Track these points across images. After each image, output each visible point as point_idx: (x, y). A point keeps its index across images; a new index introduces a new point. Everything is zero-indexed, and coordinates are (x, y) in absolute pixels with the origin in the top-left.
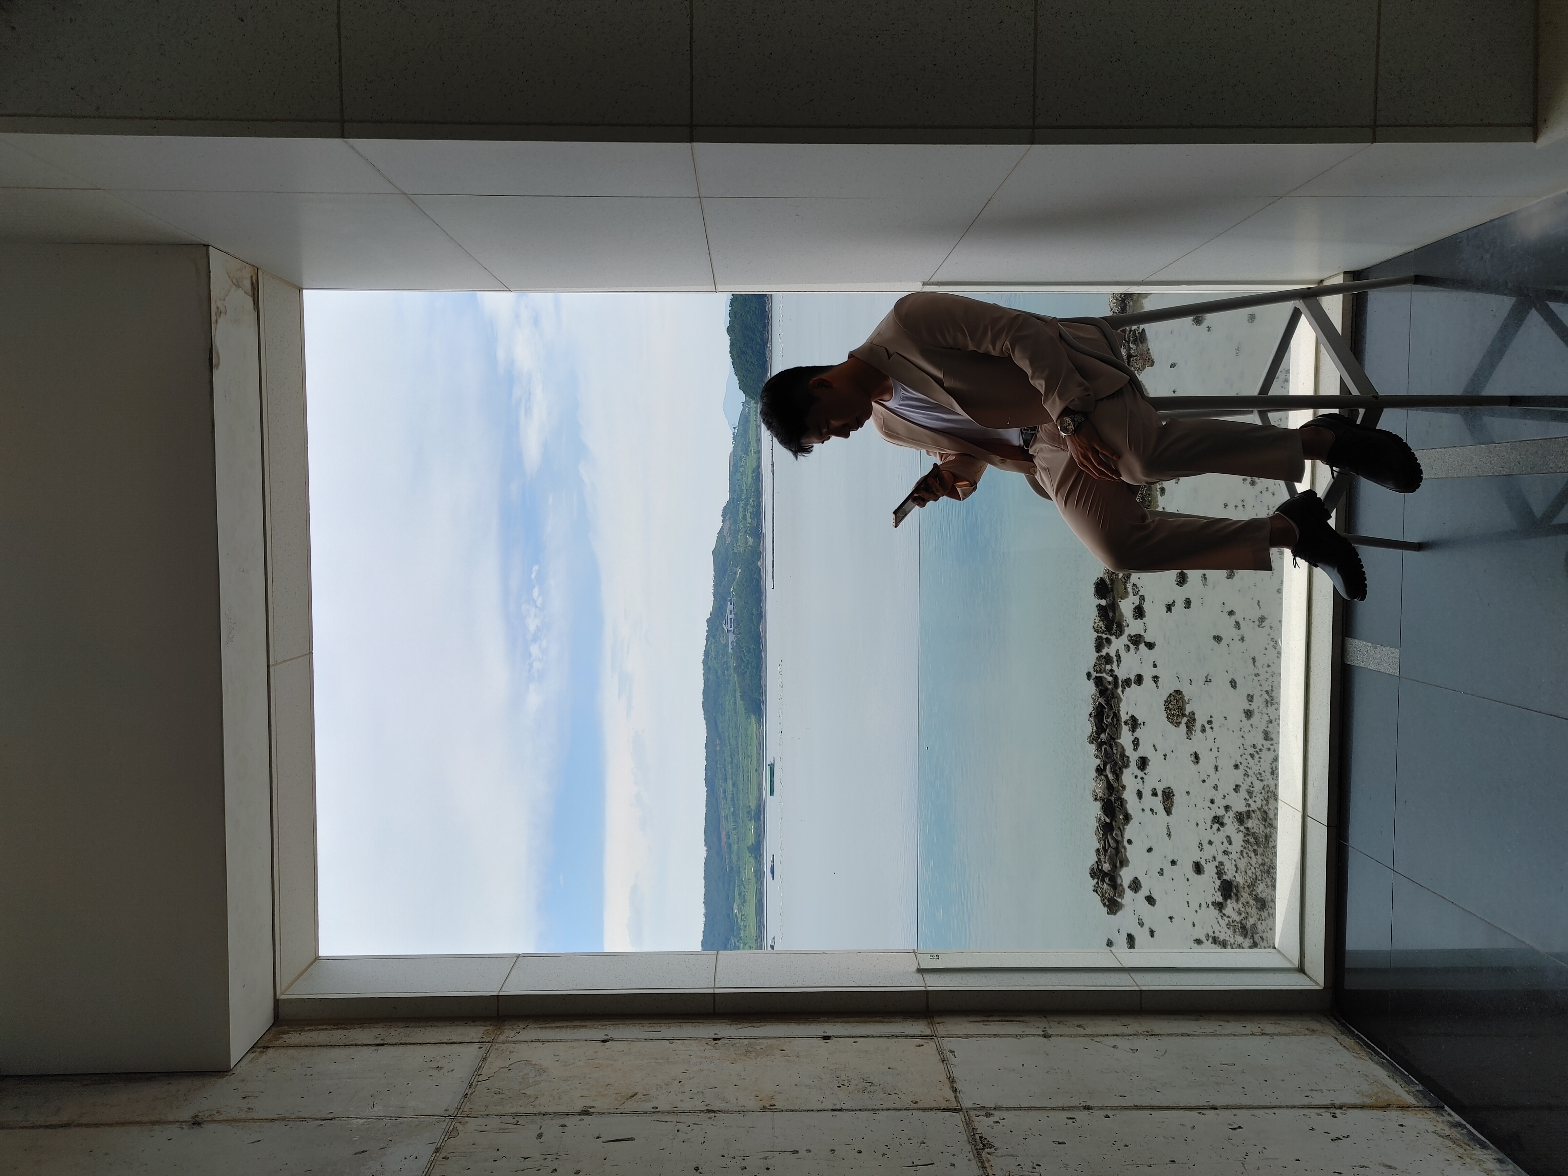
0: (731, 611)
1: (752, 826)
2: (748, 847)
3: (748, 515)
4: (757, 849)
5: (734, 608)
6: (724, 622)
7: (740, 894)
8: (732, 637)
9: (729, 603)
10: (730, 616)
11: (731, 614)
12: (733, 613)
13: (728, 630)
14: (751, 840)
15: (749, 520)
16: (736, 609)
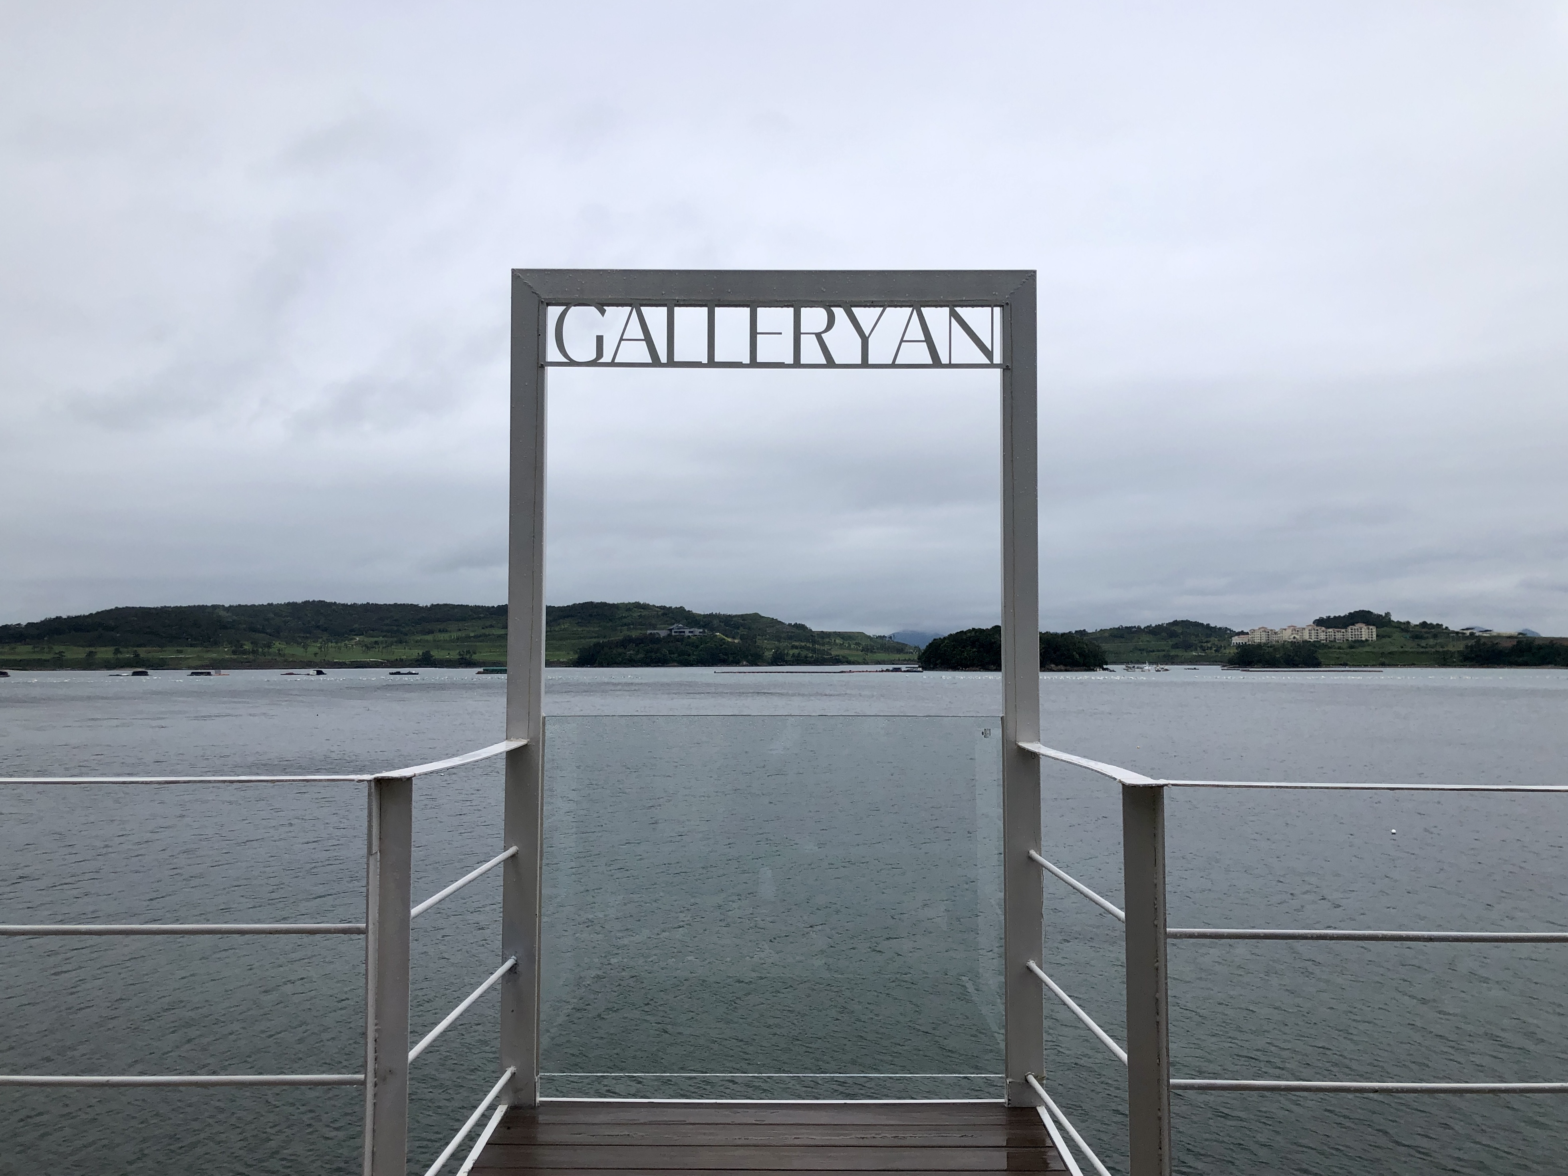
0: (692, 632)
1: (454, 655)
2: (428, 652)
3: (796, 651)
4: (426, 661)
6: (680, 625)
7: (376, 642)
8: (663, 633)
9: (701, 630)
10: (687, 631)
11: (690, 632)
12: (690, 634)
14: (436, 654)
16: (694, 638)
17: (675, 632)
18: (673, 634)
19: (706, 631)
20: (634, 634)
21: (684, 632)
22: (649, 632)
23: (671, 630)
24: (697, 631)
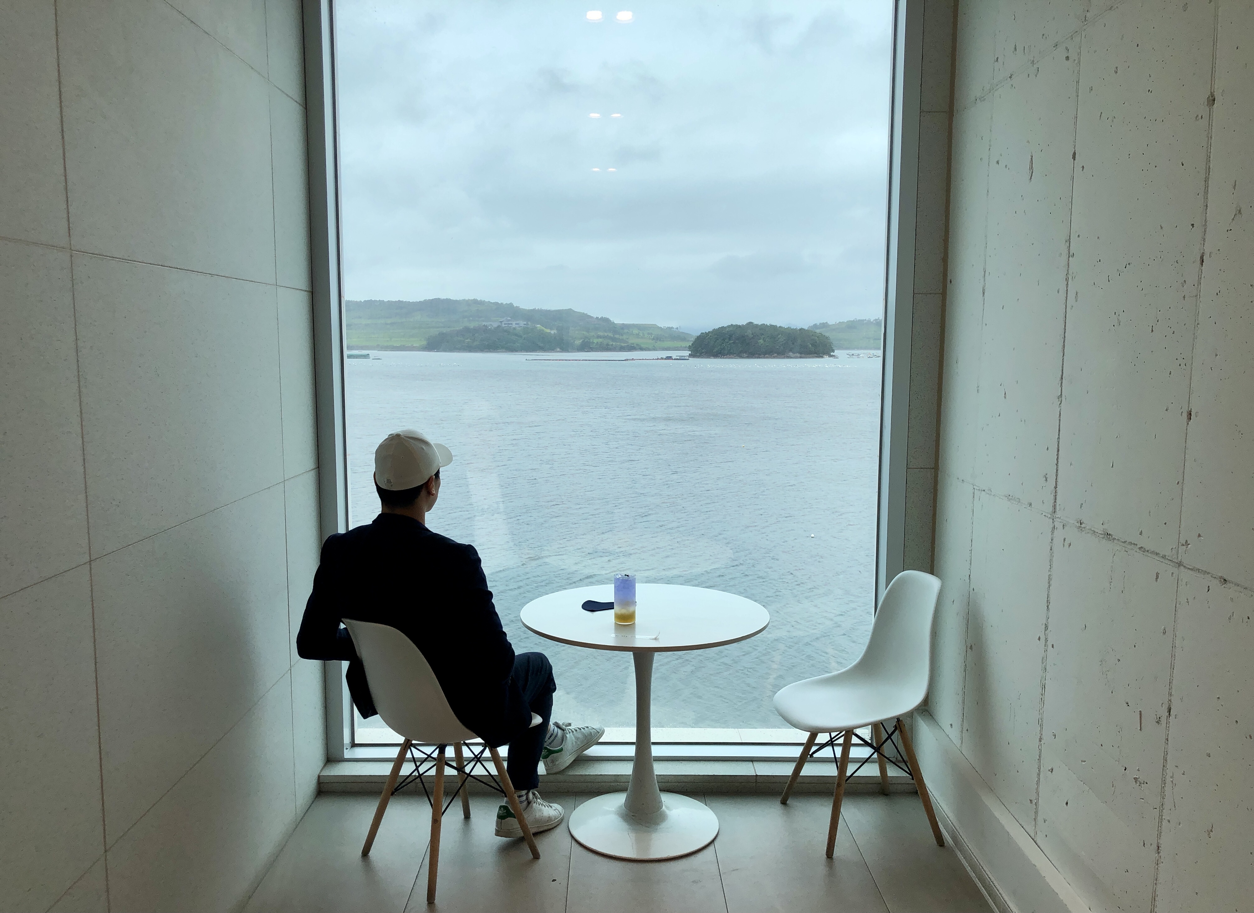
0: (518, 324)
3: (600, 340)
5: (521, 327)
6: (509, 318)
8: (495, 325)
10: (514, 323)
11: (516, 324)
12: (517, 326)
13: (502, 321)
15: (595, 341)
16: (520, 329)
17: (505, 324)
18: (503, 325)
19: (529, 323)
20: (472, 325)
21: (512, 324)
22: (484, 323)
23: (501, 322)
24: (522, 323)
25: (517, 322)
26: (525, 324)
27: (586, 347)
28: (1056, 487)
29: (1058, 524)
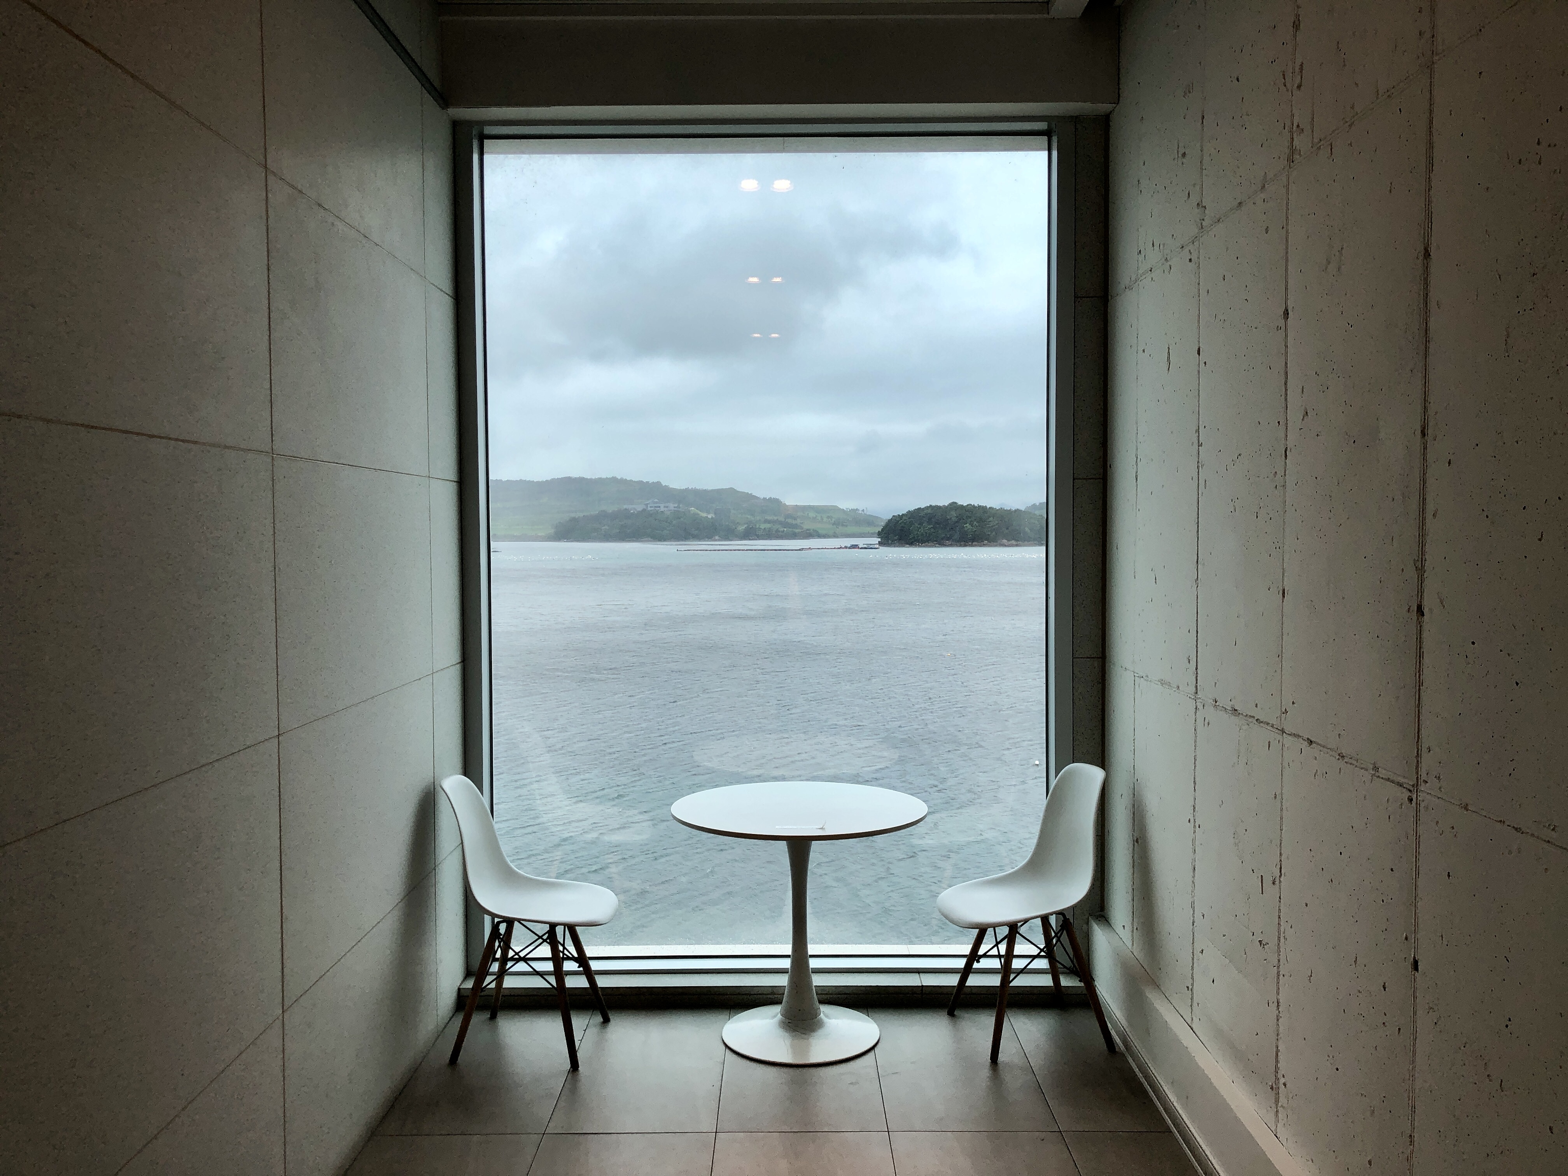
0: (667, 507)
5: (671, 511)
10: (662, 506)
11: (664, 507)
12: (666, 509)
13: (648, 504)
15: (763, 526)
16: (669, 513)
17: (651, 507)
18: (649, 509)
19: (681, 505)
20: (610, 509)
21: (659, 507)
22: (625, 507)
23: (646, 505)
24: (672, 506)
25: (667, 505)
26: (674, 507)
27: (750, 533)
28: (1197, 669)
29: (1200, 706)
